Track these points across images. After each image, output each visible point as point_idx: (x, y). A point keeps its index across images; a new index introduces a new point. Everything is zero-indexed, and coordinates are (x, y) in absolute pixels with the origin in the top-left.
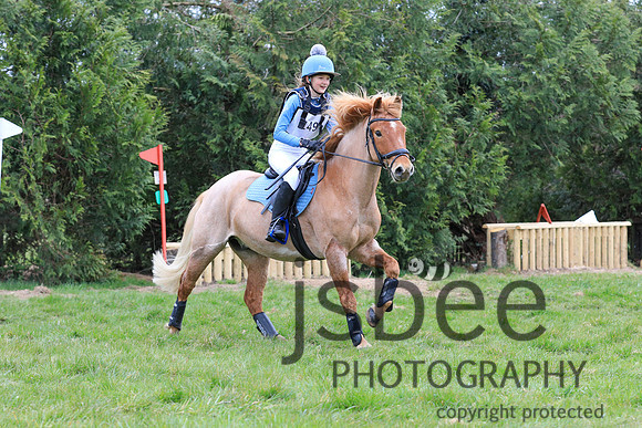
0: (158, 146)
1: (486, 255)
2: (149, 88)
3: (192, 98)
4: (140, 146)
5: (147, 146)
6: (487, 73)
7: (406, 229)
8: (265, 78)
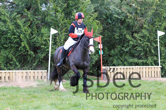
0: (100, 36)
5: (96, 36)
8: (133, 15)
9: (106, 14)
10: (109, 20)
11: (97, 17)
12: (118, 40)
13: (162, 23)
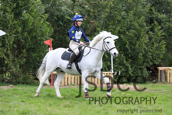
0: (50, 39)
1: (158, 78)
2: (47, 20)
3: (61, 24)
4: (44, 39)
5: (46, 39)
6: (159, 17)
7: (132, 68)
8: (86, 17)
9: (58, 16)
10: (61, 22)
11: (48, 19)
13: (116, 26)
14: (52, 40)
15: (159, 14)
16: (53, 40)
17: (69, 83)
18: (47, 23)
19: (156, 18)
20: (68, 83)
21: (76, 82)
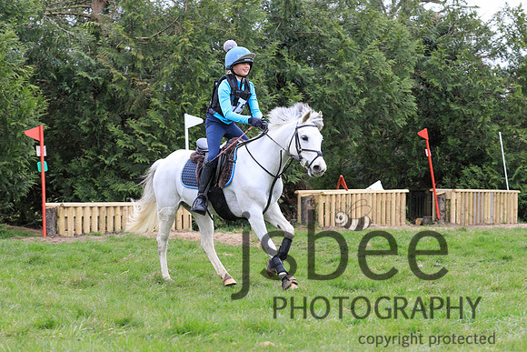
0: (39, 126)
1: (297, 215)
2: (33, 80)
3: (67, 88)
4: (25, 126)
5: (31, 126)
6: (300, 73)
8: (126, 73)
9: (58, 70)
10: (65, 84)
11: (34, 77)
12: (86, 135)
13: (197, 95)
14: (43, 126)
15: (299, 66)
16: (46, 127)
17: (87, 230)
18: (32, 86)
19: (290, 75)
20: (83, 231)
21: (103, 226)
